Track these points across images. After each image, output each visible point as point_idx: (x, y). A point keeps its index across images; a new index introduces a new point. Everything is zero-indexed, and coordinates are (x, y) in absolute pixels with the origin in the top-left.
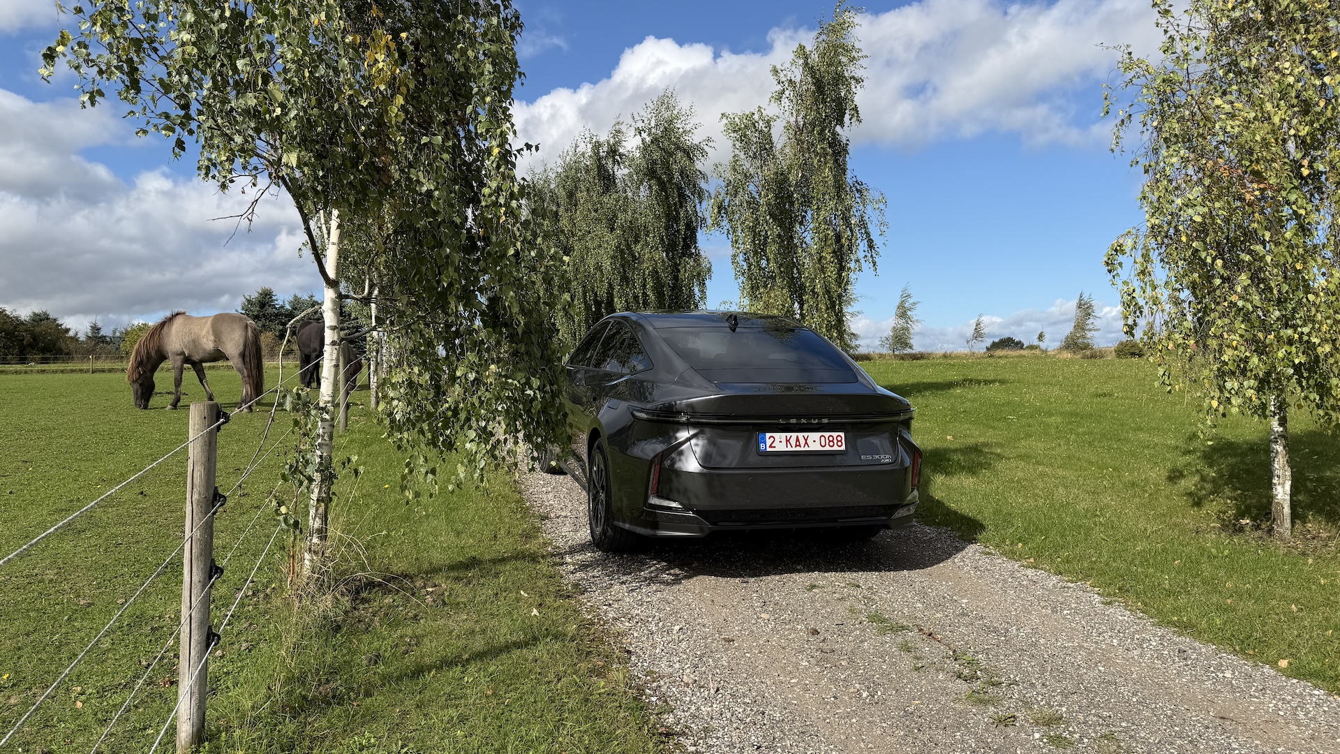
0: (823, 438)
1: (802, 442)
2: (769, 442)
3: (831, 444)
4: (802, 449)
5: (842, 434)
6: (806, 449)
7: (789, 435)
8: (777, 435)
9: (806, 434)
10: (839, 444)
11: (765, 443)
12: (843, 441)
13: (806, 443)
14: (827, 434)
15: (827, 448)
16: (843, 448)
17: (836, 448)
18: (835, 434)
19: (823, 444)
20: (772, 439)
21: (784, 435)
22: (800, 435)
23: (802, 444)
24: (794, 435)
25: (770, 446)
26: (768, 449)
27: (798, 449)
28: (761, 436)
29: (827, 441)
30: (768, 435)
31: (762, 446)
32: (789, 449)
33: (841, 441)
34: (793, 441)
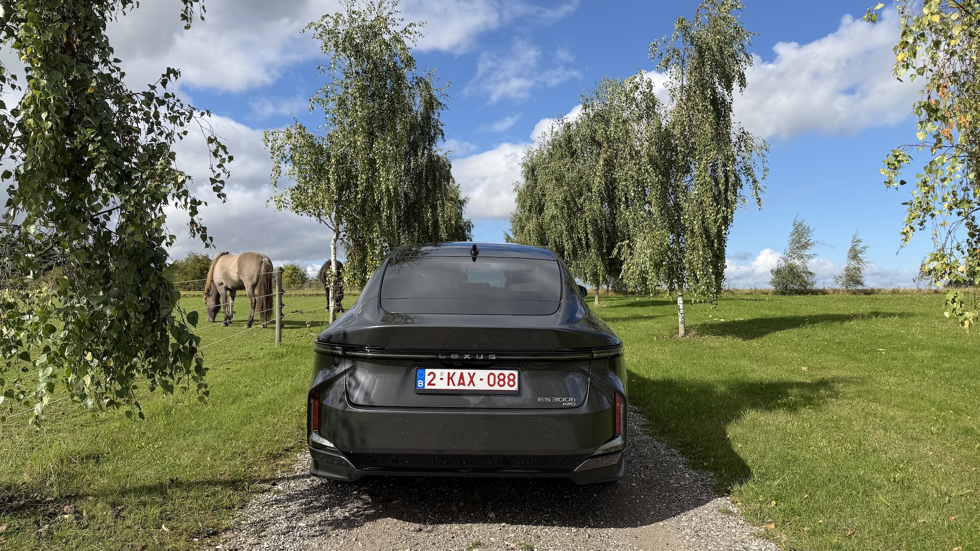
0: (492, 377)
1: (467, 379)
2: (428, 379)
3: (501, 383)
4: (466, 388)
5: (516, 373)
6: (471, 387)
7: (452, 371)
8: (437, 372)
9: (472, 372)
10: (512, 383)
11: (424, 380)
12: (516, 380)
13: (471, 381)
14: (497, 372)
15: (496, 387)
16: (515, 388)
17: (506, 388)
18: (507, 372)
19: (492, 383)
20: (432, 376)
21: (445, 371)
22: (465, 372)
23: (467, 382)
24: (458, 372)
25: (430, 384)
26: (427, 387)
27: (461, 387)
28: (420, 371)
29: (497, 380)
30: (428, 371)
31: (420, 384)
32: (451, 387)
33: (513, 380)
34: (456, 379)
